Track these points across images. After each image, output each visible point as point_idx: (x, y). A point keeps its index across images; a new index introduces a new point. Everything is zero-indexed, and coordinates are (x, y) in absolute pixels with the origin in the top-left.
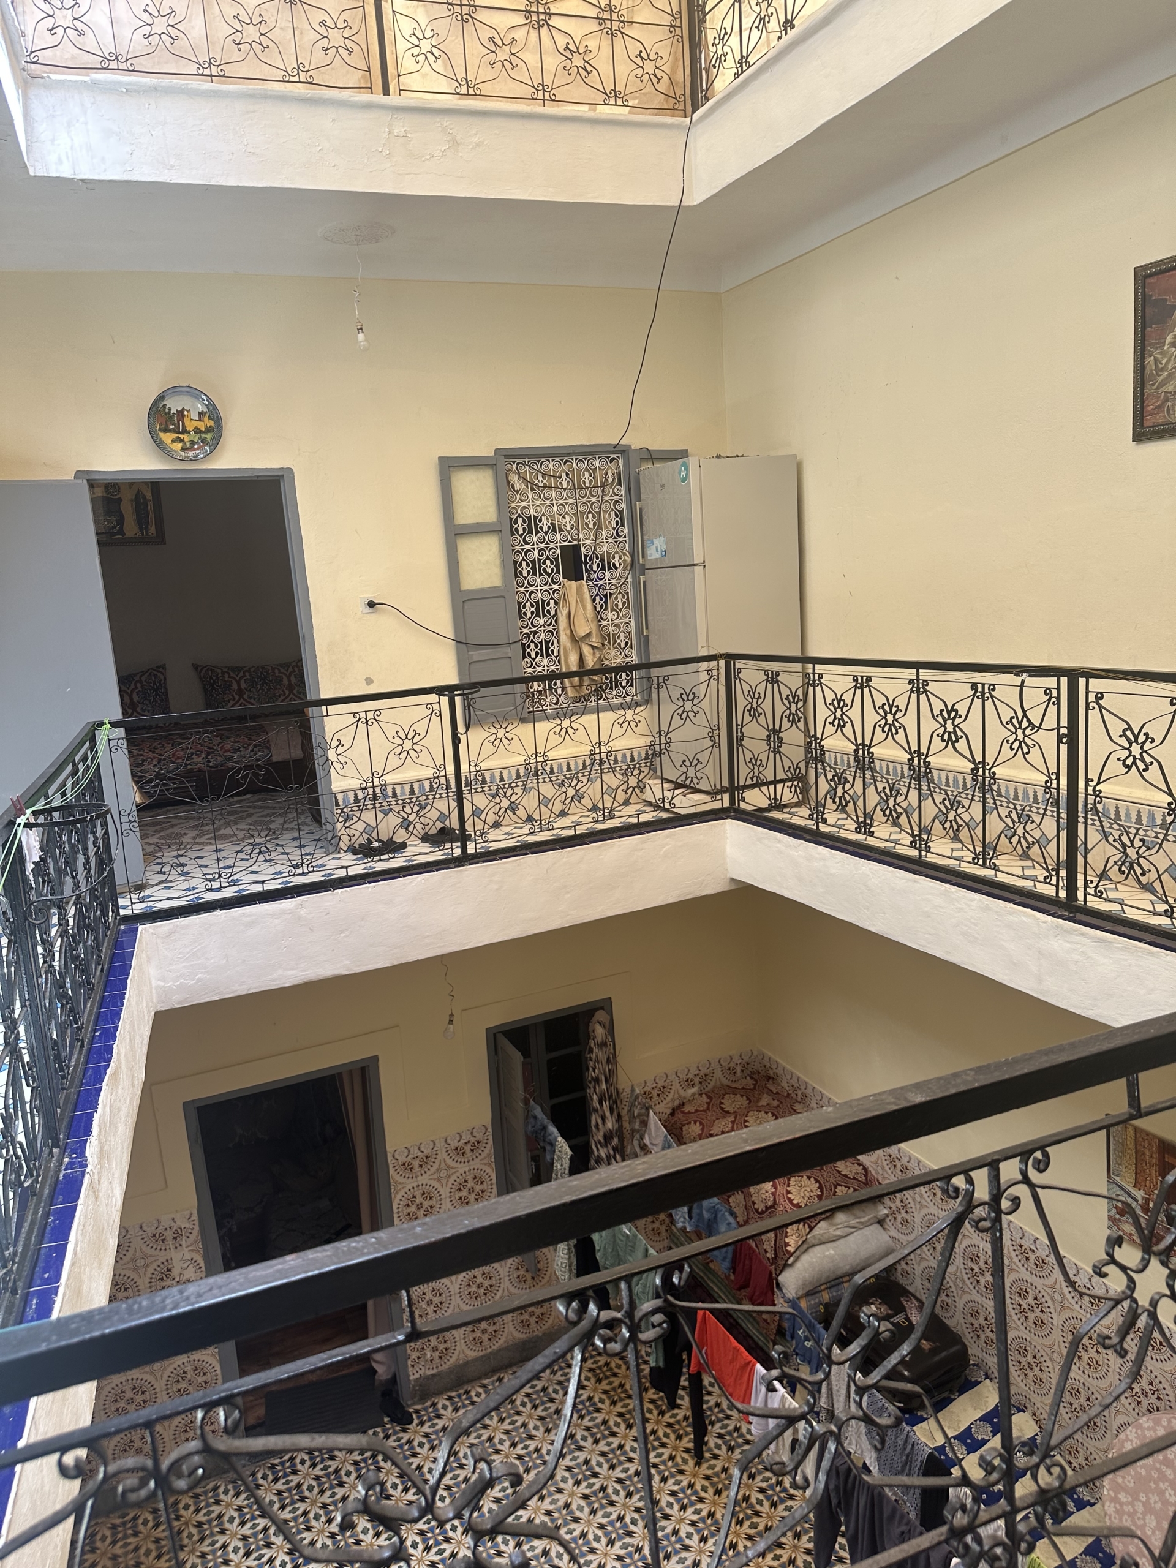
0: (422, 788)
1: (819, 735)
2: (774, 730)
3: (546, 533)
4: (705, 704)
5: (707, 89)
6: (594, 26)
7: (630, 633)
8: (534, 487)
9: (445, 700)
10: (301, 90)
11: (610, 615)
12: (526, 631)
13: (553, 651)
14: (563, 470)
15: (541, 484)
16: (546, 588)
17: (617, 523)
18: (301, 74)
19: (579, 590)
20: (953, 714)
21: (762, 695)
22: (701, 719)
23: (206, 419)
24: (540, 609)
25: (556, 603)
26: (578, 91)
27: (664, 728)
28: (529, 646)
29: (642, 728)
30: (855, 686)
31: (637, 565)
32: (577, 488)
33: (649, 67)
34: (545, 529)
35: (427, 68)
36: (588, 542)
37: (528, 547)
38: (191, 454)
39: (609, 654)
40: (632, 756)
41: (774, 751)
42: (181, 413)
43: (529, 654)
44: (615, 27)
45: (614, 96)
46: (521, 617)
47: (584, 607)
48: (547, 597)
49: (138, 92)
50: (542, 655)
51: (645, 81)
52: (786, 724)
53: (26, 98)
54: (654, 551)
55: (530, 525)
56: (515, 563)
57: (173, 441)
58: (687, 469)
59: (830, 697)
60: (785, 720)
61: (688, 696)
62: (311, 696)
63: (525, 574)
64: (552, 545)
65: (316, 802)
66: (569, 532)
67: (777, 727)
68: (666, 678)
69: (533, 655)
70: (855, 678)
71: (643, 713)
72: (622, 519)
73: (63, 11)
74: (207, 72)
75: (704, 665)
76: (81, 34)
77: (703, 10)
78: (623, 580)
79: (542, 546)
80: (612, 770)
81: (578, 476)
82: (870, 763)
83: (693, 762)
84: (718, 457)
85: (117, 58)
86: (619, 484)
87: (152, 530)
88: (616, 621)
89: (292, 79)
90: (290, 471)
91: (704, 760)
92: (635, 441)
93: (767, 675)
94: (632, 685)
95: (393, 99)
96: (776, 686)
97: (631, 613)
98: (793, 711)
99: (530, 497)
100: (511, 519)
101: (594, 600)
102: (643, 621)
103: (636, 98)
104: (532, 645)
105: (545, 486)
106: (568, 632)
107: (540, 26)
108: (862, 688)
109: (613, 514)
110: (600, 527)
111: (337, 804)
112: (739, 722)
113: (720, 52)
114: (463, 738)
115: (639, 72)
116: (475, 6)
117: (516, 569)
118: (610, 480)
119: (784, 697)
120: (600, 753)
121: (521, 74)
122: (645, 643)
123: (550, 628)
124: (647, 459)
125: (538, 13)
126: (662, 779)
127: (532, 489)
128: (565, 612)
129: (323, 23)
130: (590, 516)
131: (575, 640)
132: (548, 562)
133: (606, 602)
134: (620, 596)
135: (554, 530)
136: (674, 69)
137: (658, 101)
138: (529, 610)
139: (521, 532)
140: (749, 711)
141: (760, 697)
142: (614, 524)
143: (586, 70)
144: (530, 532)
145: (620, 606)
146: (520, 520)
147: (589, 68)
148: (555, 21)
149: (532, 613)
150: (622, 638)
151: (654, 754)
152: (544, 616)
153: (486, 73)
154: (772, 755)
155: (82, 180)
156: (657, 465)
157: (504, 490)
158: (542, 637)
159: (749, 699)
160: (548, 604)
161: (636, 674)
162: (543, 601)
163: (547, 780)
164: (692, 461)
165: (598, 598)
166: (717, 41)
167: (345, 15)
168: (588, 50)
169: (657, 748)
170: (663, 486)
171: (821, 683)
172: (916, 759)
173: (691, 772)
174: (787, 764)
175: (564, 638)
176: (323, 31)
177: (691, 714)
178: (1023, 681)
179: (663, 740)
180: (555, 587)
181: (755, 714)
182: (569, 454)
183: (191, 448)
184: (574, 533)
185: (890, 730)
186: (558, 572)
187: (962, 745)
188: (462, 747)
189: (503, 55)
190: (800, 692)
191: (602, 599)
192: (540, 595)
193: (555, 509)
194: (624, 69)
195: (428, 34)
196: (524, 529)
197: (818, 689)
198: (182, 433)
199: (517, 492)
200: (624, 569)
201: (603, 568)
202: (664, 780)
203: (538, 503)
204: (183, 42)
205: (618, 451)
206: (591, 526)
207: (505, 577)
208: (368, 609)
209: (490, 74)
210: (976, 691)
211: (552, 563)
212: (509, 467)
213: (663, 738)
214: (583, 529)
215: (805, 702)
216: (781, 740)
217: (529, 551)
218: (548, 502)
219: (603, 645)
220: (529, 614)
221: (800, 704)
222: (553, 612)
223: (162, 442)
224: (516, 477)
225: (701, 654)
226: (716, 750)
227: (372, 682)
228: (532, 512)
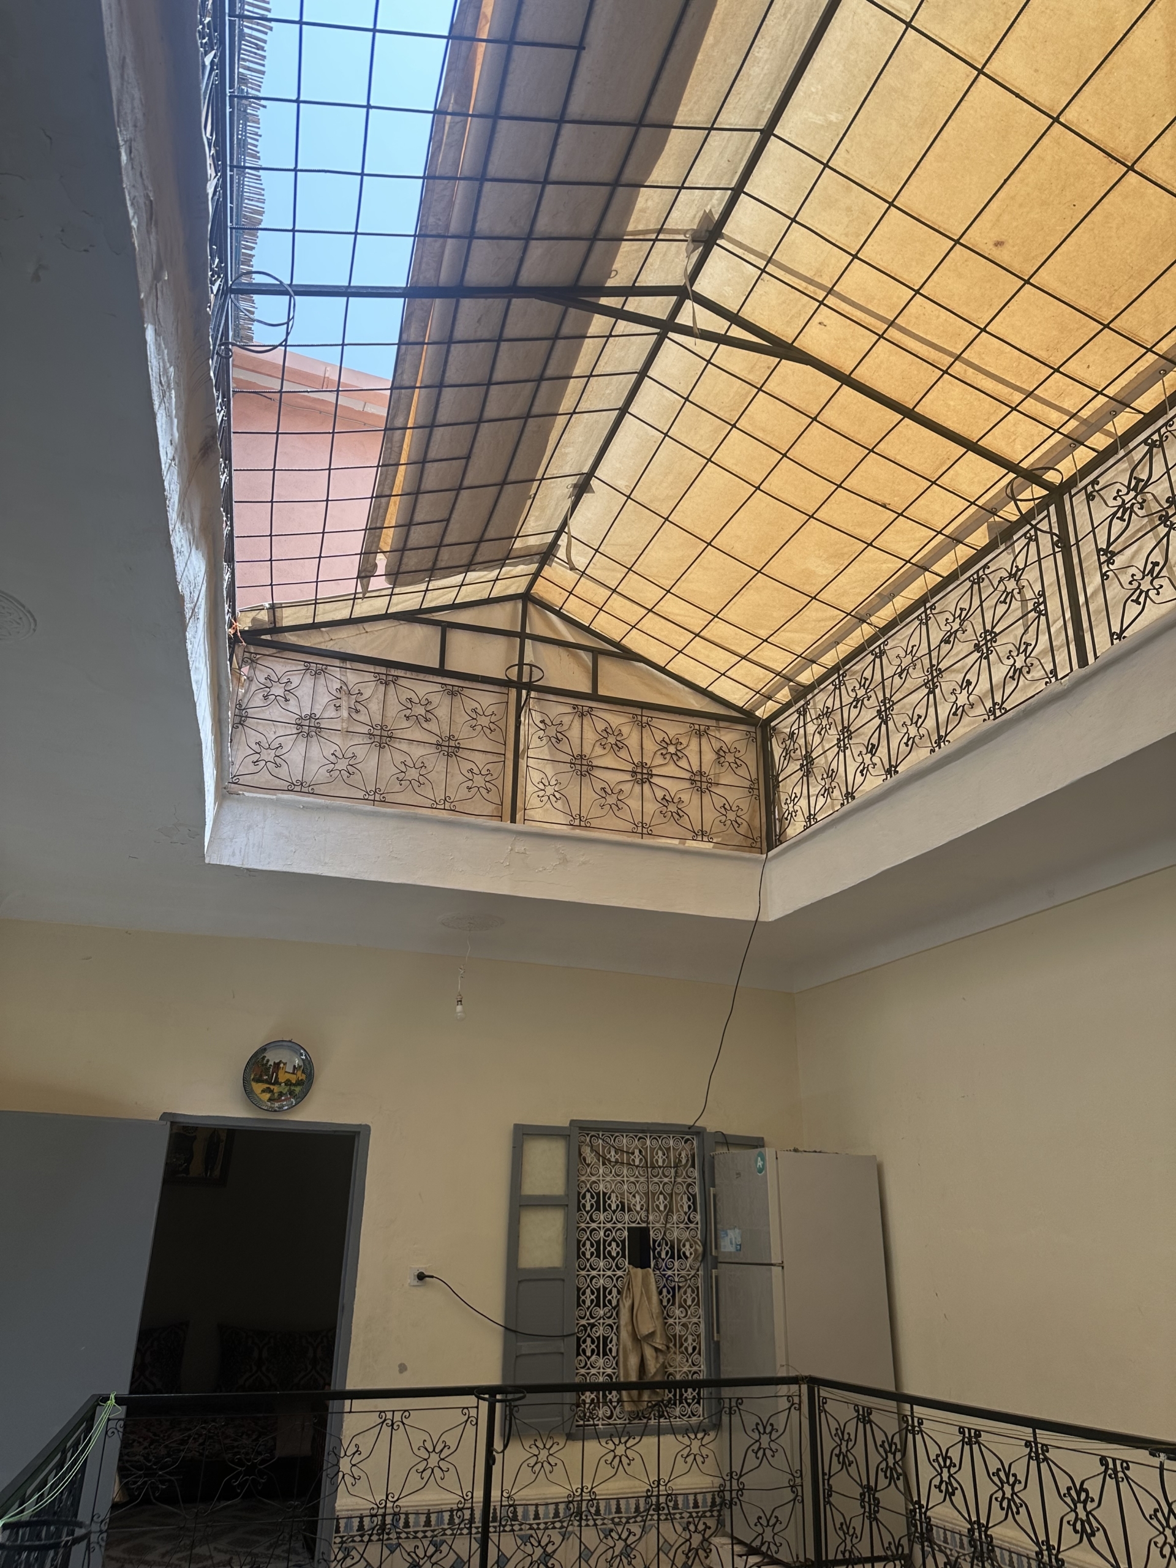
0: (440, 1521)
1: (924, 1502)
2: (868, 1487)
3: (614, 1212)
4: (785, 1441)
5: (780, 835)
6: (687, 785)
7: (699, 1336)
8: (606, 1161)
9: (484, 1406)
10: (445, 815)
11: (677, 1312)
12: (584, 1322)
13: (610, 1350)
14: (636, 1147)
15: (613, 1159)
16: (609, 1273)
17: (689, 1207)
18: (448, 804)
19: (645, 1278)
20: (1083, 1496)
21: (853, 1437)
22: (779, 1461)
23: (299, 1073)
24: (601, 1297)
25: (619, 1292)
26: (672, 828)
27: (736, 1468)
28: (585, 1341)
29: (710, 1465)
30: (963, 1440)
31: (709, 1257)
32: (649, 1166)
33: (731, 816)
34: (614, 1207)
35: (549, 805)
36: (658, 1225)
37: (594, 1225)
38: (277, 1105)
39: (674, 1360)
40: (696, 1501)
41: (869, 1517)
42: (277, 1065)
43: (584, 1351)
44: (704, 786)
45: (701, 834)
46: (579, 1305)
47: (649, 1299)
48: (609, 1285)
49: (310, 808)
50: (598, 1354)
51: (727, 826)
52: (883, 1482)
53: (220, 807)
54: (729, 1241)
55: (598, 1202)
56: (579, 1242)
57: (263, 1091)
58: (763, 1159)
59: (934, 1451)
60: (881, 1475)
61: (765, 1427)
62: (335, 1386)
63: (588, 1256)
64: (619, 1226)
65: (313, 1527)
66: (638, 1213)
67: (872, 1484)
68: (740, 1401)
69: (588, 1353)
70: (961, 1430)
71: (711, 1444)
72: (694, 1203)
73: (270, 751)
74: (372, 798)
75: (783, 1389)
76: (278, 766)
77: (777, 779)
78: (693, 1273)
79: (609, 1225)
80: (670, 1517)
81: (652, 1153)
82: (989, 1551)
83: (769, 1521)
84: (796, 1150)
85: (302, 784)
86: (693, 1166)
87: (217, 1172)
88: (684, 1320)
89: (438, 807)
90: (367, 1128)
91: (783, 1518)
92: (710, 1124)
93: (857, 1411)
94: (698, 1403)
95: (518, 826)
96: (868, 1426)
97: (701, 1312)
98: (891, 1464)
99: (601, 1171)
100: (579, 1193)
101: (660, 1293)
102: (714, 1323)
103: (719, 837)
104: (589, 1340)
105: (617, 1162)
106: (630, 1328)
107: (643, 783)
108: (970, 1444)
109: (685, 1198)
110: (671, 1211)
111: (338, 1531)
112: (826, 1471)
113: (791, 809)
114: (498, 1457)
115: (724, 818)
116: (592, 766)
117: (579, 1249)
118: (684, 1161)
119: (879, 1443)
120: (658, 1496)
121: (625, 814)
122: (715, 1351)
123: (610, 1321)
124: (722, 1143)
125: (642, 773)
126: (732, 1537)
127: (604, 1164)
128: (628, 1303)
129: (471, 770)
130: (661, 1197)
131: (638, 1340)
132: (614, 1244)
133: (674, 1296)
134: (689, 1291)
135: (623, 1209)
136: (752, 817)
137: (738, 840)
138: (589, 1297)
139: (588, 1208)
140: (838, 1456)
141: (849, 1440)
142: (686, 1209)
143: (678, 814)
144: (598, 1209)
145: (689, 1302)
146: (588, 1195)
147: (681, 814)
148: (654, 780)
149: (592, 1301)
150: (690, 1341)
151: (723, 1503)
152: (605, 1306)
153: (596, 812)
154: (867, 1522)
155: (248, 869)
156: (733, 1151)
157: (575, 1163)
158: (600, 1332)
159: (837, 1439)
160: (610, 1293)
161: (704, 1392)
162: (605, 1289)
163: (591, 1523)
164: (769, 1152)
165: (665, 1290)
166: (789, 801)
167: (488, 767)
168: (680, 801)
169: (727, 1495)
170: (738, 1174)
171: (921, 1431)
172: (1045, 1553)
173: (768, 1536)
174: (887, 1539)
175: (625, 1335)
176: (470, 775)
177: (768, 1452)
178: (1162, 1464)
179: (735, 1486)
180: (619, 1273)
181: (845, 1463)
182: (643, 1131)
183: (278, 1099)
184: (643, 1214)
185: (1009, 1506)
186: (624, 1256)
187: (1099, 1539)
188: (496, 1469)
189: (611, 800)
190: (897, 1439)
191: (670, 1292)
192: (602, 1281)
193: (625, 1187)
194: (710, 816)
195: (553, 782)
196: (592, 1206)
197: (918, 1437)
198: (273, 1084)
199: (588, 1165)
200: (695, 1259)
201: (672, 1257)
202: (736, 1541)
203: (608, 1179)
204: (358, 776)
205: (693, 1132)
206: (662, 1208)
207: (566, 1258)
208: (416, 1282)
209: (600, 813)
210: (1107, 1468)
211: (618, 1246)
212: (583, 1139)
213: (734, 1482)
214: (654, 1210)
215: (904, 1455)
216: (877, 1501)
217: (594, 1229)
218: (618, 1178)
219: (668, 1347)
220: (588, 1303)
221: (899, 1456)
222: (614, 1303)
223: (252, 1090)
224: (588, 1150)
225: (780, 1375)
226: (799, 1506)
227: (406, 1369)
228: (602, 1187)
